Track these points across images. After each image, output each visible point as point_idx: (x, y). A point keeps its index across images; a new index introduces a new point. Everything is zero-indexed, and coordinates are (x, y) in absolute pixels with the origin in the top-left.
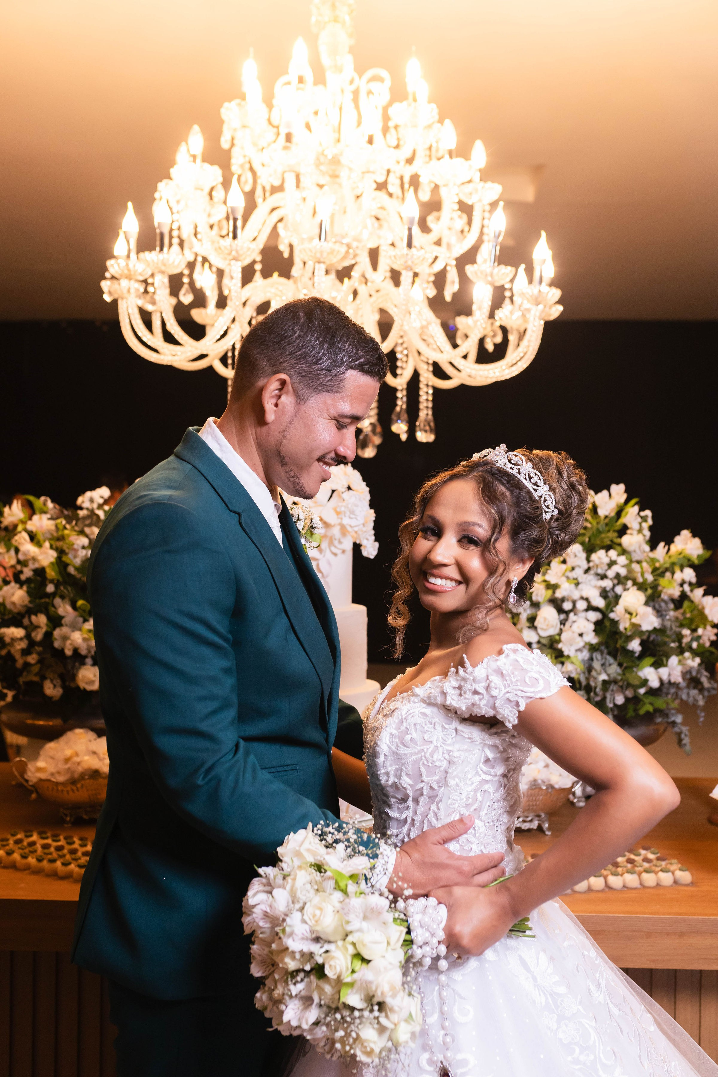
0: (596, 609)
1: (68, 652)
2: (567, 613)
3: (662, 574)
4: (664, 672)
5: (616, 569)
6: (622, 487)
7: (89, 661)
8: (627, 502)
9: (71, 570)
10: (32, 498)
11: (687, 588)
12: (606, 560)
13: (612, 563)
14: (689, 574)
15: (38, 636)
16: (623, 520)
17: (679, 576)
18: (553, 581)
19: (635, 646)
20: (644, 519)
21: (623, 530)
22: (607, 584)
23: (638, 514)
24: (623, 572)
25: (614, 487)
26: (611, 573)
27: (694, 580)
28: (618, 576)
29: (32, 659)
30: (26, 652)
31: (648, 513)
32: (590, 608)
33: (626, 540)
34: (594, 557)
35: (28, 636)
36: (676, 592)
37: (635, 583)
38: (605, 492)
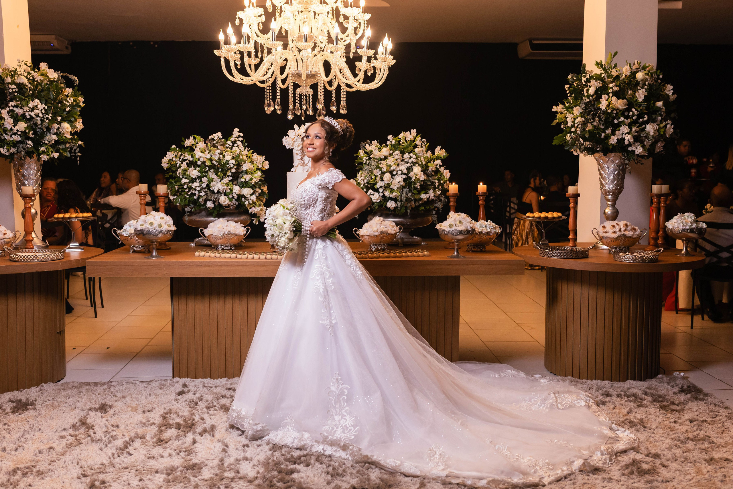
0: (405, 174)
1: (216, 191)
2: (395, 175)
3: (430, 162)
4: (428, 195)
5: (412, 159)
6: (415, 130)
7: (223, 194)
8: (417, 136)
9: (214, 162)
10: (195, 136)
11: (438, 167)
12: (409, 156)
13: (411, 158)
14: (439, 162)
15: (204, 185)
16: (415, 142)
17: (436, 162)
18: (389, 163)
19: (418, 186)
20: (423, 142)
21: (416, 146)
22: (409, 165)
23: (421, 140)
24: (415, 161)
25: (412, 130)
26: (410, 161)
27: (441, 164)
28: (412, 162)
29: (203, 194)
30: (200, 191)
31: (424, 140)
32: (402, 174)
33: (416, 150)
34: (405, 156)
35: (200, 186)
36: (434, 168)
37: (419, 165)
38: (409, 132)
